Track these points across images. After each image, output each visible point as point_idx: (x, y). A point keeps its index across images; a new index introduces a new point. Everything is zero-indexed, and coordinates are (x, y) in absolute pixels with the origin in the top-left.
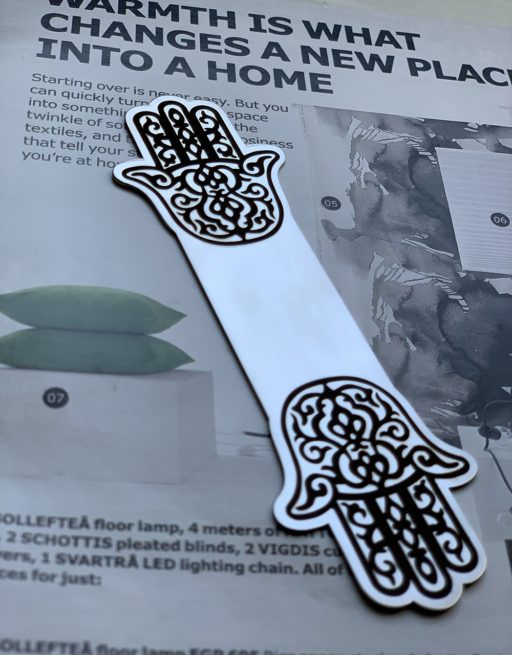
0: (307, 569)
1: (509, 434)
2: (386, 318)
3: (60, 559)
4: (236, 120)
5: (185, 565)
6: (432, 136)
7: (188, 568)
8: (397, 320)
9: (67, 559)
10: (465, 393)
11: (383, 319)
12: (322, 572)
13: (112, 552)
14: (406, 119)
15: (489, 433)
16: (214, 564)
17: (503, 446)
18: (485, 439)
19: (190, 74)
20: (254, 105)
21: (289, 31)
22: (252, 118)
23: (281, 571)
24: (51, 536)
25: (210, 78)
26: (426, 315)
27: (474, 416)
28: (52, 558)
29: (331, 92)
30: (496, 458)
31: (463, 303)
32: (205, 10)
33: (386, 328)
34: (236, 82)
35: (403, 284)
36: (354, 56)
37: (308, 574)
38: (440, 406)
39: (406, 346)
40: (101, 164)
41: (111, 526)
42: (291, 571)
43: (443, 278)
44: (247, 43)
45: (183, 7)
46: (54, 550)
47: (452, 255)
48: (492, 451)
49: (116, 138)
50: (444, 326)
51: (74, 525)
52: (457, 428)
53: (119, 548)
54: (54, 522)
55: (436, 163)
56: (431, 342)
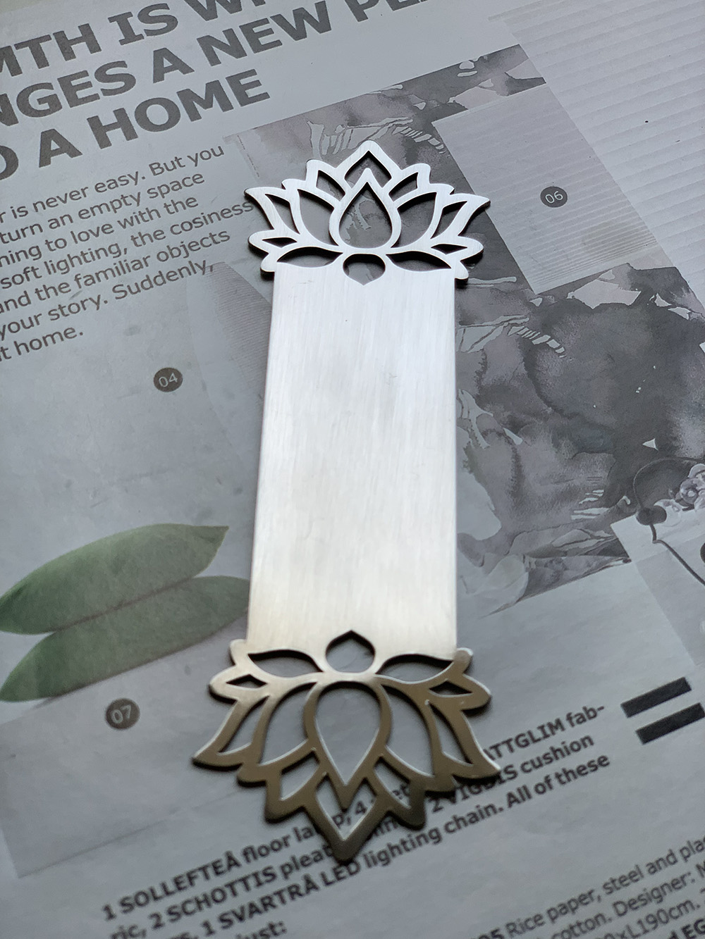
0: (512, 800)
1: (675, 506)
2: (469, 412)
3: (225, 920)
4: (163, 197)
5: (371, 861)
6: (421, 106)
7: (375, 863)
8: (483, 408)
9: (232, 917)
10: (602, 474)
11: (465, 416)
12: (529, 796)
13: (280, 884)
14: (379, 95)
15: (651, 516)
16: (404, 843)
17: (674, 525)
18: (649, 527)
19: (74, 152)
20: (176, 163)
21: (172, 22)
22: (182, 185)
23: (483, 817)
24: (201, 898)
25: (102, 146)
26: (516, 384)
27: (625, 500)
28: (216, 925)
29: (265, 96)
30: (672, 547)
31: (554, 344)
32: (48, 38)
33: (475, 427)
34: (136, 137)
35: (471, 351)
36: (273, 25)
37: (515, 805)
38: (581, 507)
39: (509, 442)
40: (22, 348)
41: (264, 851)
42: (495, 812)
43: (515, 319)
44: (126, 66)
45: (18, 46)
46: (212, 913)
47: (514, 279)
48: (664, 540)
49: (24, 300)
50: (544, 391)
51: (220, 870)
52: (611, 528)
53: (286, 875)
54: (195, 877)
55: (442, 146)
56: (536, 421)
